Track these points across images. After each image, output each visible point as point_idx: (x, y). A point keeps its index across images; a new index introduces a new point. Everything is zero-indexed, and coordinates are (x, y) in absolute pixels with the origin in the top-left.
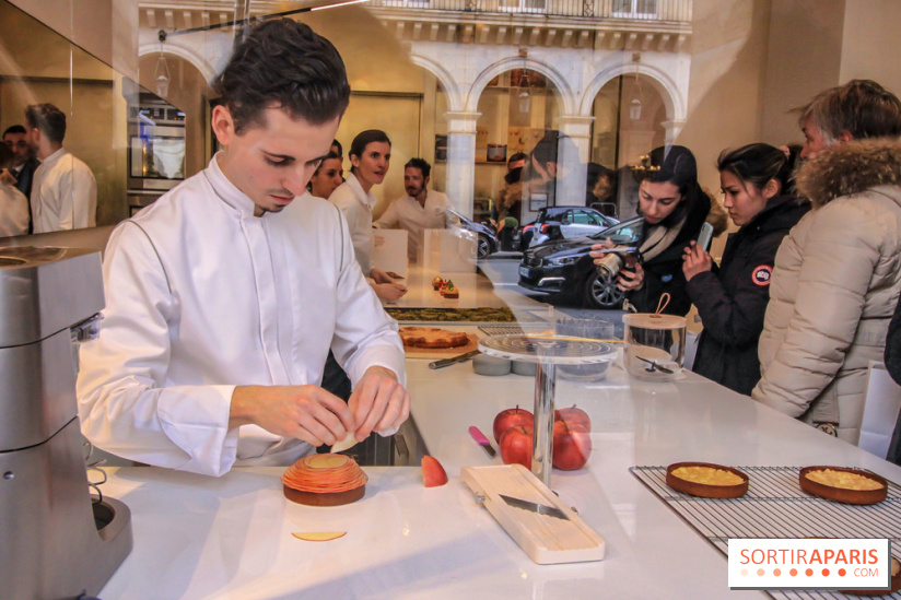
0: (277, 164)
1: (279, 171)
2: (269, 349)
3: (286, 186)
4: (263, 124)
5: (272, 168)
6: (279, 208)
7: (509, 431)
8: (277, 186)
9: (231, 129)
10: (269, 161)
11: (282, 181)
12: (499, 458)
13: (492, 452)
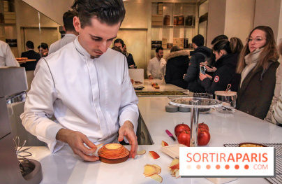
0: (96, 40)
1: (97, 43)
2: (96, 106)
3: (100, 48)
4: (90, 24)
5: (94, 41)
6: (98, 57)
7: (181, 132)
8: (96, 48)
9: (79, 26)
10: (93, 39)
11: (98, 47)
12: (177, 141)
13: (174, 140)
